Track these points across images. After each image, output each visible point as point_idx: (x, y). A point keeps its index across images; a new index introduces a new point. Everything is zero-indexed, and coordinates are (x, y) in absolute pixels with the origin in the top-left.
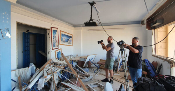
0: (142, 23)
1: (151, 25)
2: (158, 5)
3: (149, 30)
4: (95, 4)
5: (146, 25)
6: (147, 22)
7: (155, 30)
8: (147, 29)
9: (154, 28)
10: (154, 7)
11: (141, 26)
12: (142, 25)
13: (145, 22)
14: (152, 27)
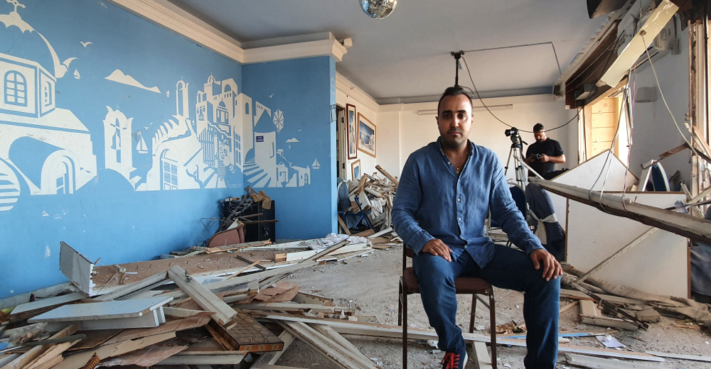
0: (556, 90)
1: (575, 95)
2: (582, 56)
3: (571, 108)
4: (463, 54)
5: (563, 98)
6: (567, 89)
7: (586, 107)
8: (567, 107)
9: (583, 103)
10: (575, 58)
11: (555, 99)
12: (557, 97)
13: (563, 88)
14: (577, 100)
